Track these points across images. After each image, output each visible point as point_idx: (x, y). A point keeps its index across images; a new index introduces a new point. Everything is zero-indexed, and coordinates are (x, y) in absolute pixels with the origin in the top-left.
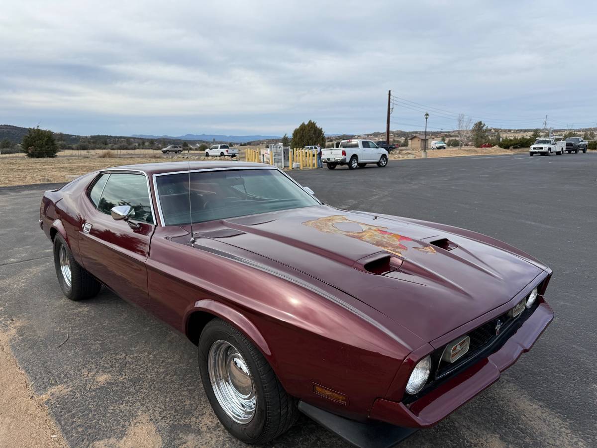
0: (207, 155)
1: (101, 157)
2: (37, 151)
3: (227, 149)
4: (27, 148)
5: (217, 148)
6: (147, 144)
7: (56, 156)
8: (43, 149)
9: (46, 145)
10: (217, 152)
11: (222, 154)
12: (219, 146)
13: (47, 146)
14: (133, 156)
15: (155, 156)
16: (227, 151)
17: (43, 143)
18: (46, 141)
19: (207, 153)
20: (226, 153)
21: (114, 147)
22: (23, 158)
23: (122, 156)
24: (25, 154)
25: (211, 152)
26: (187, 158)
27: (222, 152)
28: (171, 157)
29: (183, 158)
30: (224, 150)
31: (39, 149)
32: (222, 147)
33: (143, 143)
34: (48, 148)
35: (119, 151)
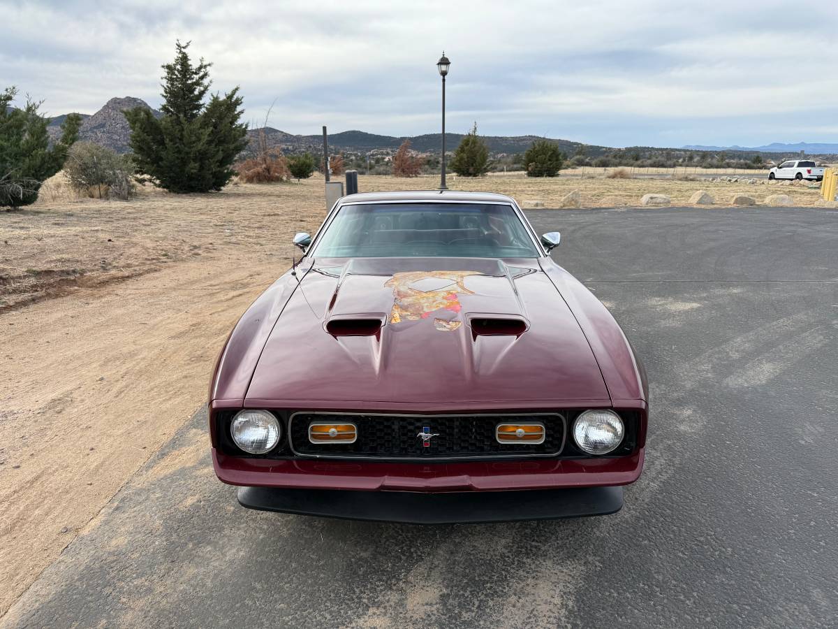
0: (772, 177)
1: (609, 177)
2: (538, 169)
3: (809, 168)
4: (527, 165)
5: (793, 166)
6: (696, 159)
7: (558, 175)
8: (545, 165)
9: (550, 160)
10: (790, 172)
11: (799, 176)
12: (797, 162)
13: (549, 163)
14: (654, 177)
15: (686, 178)
16: (809, 172)
17: (545, 159)
18: (550, 156)
19: (772, 173)
20: (805, 175)
21: (645, 163)
22: (520, 177)
23: (639, 177)
24: (526, 172)
25: (779, 173)
26: (736, 181)
27: (799, 173)
28: (711, 179)
29: (730, 181)
30: (804, 170)
31: (540, 166)
32: (800, 165)
33: (691, 158)
34: (551, 164)
35: (637, 169)
